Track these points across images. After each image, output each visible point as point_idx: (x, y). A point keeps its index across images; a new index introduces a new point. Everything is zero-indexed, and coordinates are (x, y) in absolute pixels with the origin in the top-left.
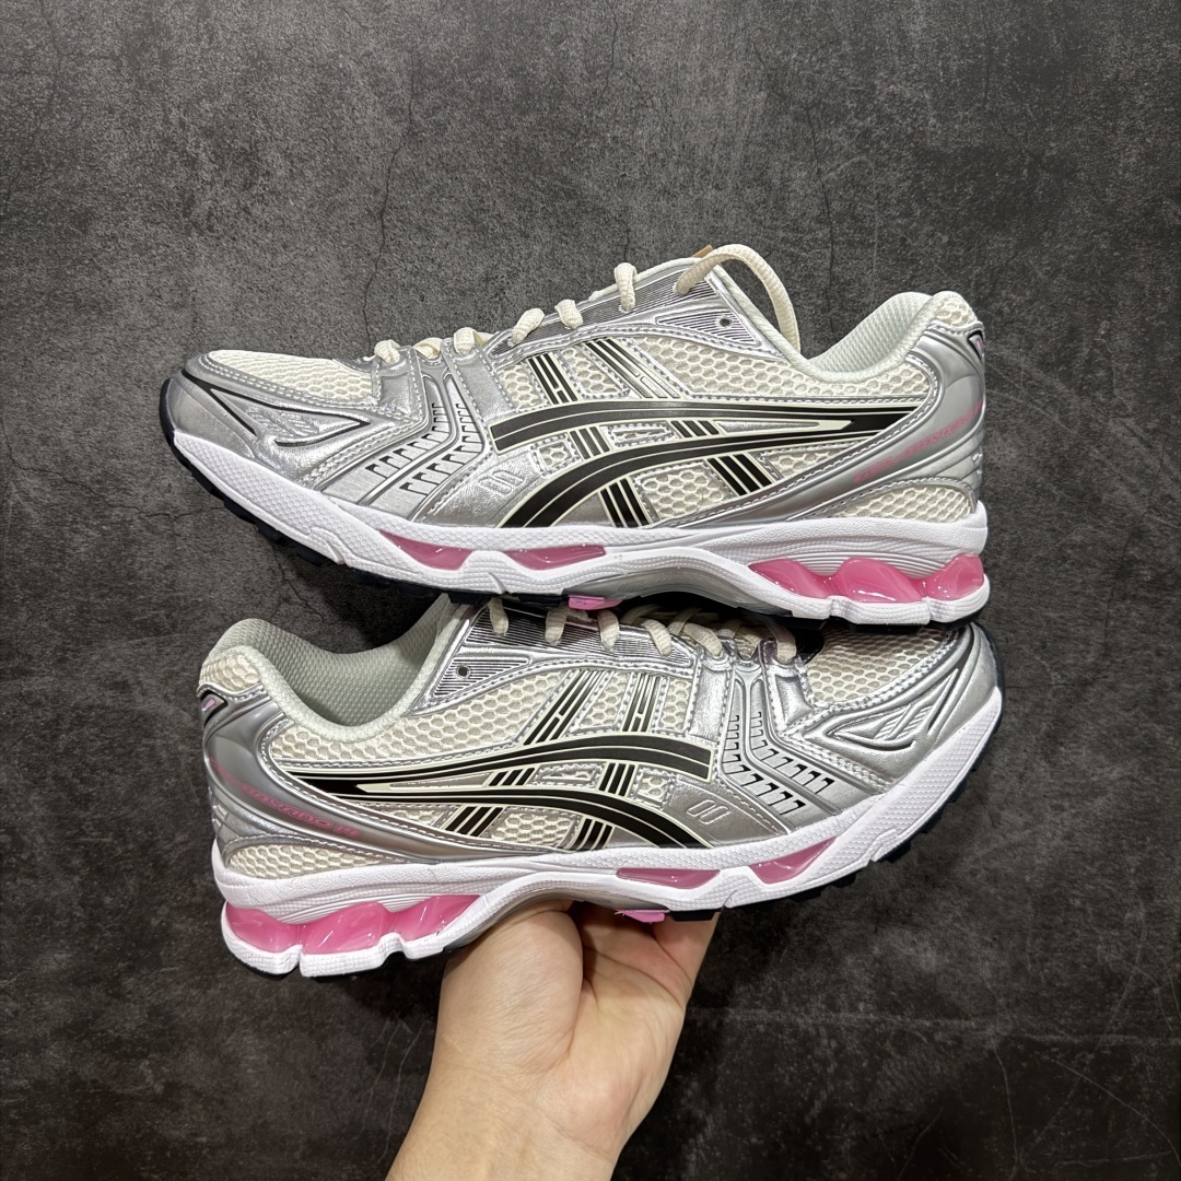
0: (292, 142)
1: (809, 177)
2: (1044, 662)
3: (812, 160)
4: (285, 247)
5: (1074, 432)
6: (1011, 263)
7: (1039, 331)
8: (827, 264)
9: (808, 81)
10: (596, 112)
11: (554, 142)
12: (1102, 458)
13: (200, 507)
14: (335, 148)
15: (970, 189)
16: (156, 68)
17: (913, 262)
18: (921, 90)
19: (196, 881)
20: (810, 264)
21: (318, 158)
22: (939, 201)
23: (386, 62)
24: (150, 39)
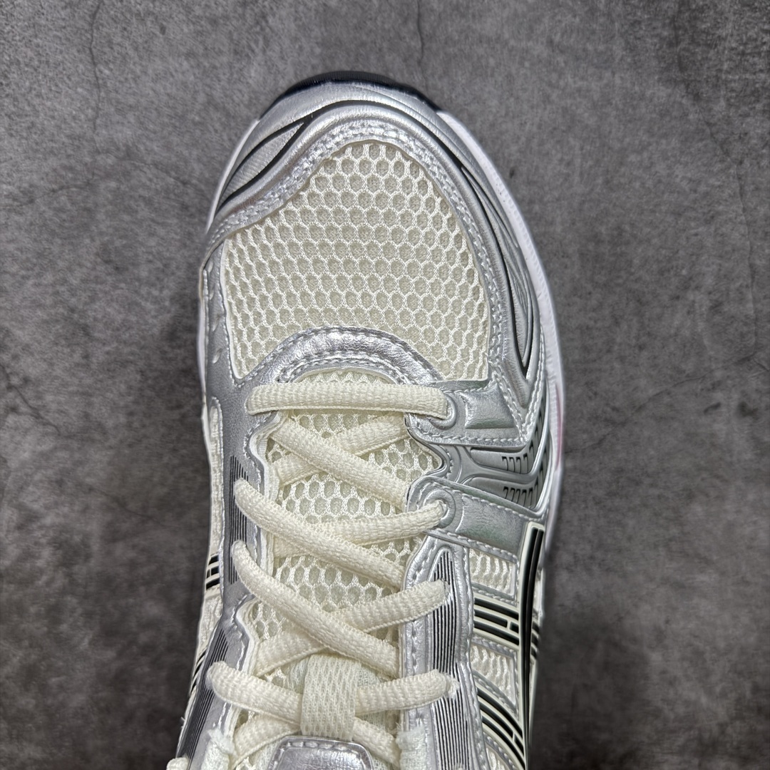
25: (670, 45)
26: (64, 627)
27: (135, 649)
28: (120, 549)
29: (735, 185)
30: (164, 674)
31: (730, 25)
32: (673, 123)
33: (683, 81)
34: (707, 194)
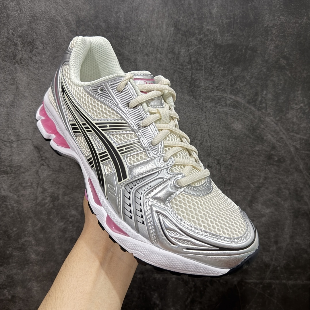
0: (44, 39)
1: (185, 51)
2: (249, 182)
3: (186, 47)
4: (42, 68)
5: (256, 120)
6: (240, 75)
7: (247, 93)
8: (190, 75)
9: (185, 25)
10: (127, 33)
11: (116, 40)
12: (264, 127)
13: (18, 139)
14: (56, 41)
15: (229, 55)
16: (5, 18)
17: (214, 74)
18: (216, 28)
19: (19, 241)
20: (186, 75)
21: (51, 44)
22: (220, 58)
23: (70, 18)
24: (4, 11)
25: (190, 88)
26: (51, 217)
27: (68, 222)
28: (66, 198)
29: (205, 117)
30: (75, 228)
31: (202, 84)
32: (191, 104)
33: (193, 95)
34: (198, 119)
